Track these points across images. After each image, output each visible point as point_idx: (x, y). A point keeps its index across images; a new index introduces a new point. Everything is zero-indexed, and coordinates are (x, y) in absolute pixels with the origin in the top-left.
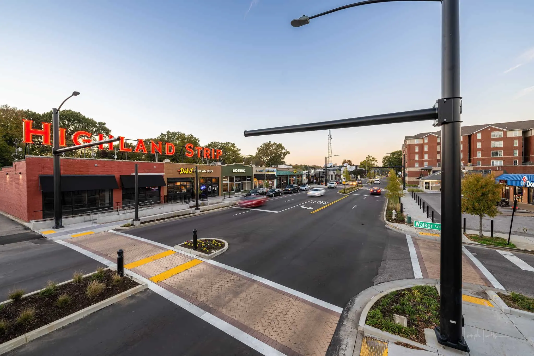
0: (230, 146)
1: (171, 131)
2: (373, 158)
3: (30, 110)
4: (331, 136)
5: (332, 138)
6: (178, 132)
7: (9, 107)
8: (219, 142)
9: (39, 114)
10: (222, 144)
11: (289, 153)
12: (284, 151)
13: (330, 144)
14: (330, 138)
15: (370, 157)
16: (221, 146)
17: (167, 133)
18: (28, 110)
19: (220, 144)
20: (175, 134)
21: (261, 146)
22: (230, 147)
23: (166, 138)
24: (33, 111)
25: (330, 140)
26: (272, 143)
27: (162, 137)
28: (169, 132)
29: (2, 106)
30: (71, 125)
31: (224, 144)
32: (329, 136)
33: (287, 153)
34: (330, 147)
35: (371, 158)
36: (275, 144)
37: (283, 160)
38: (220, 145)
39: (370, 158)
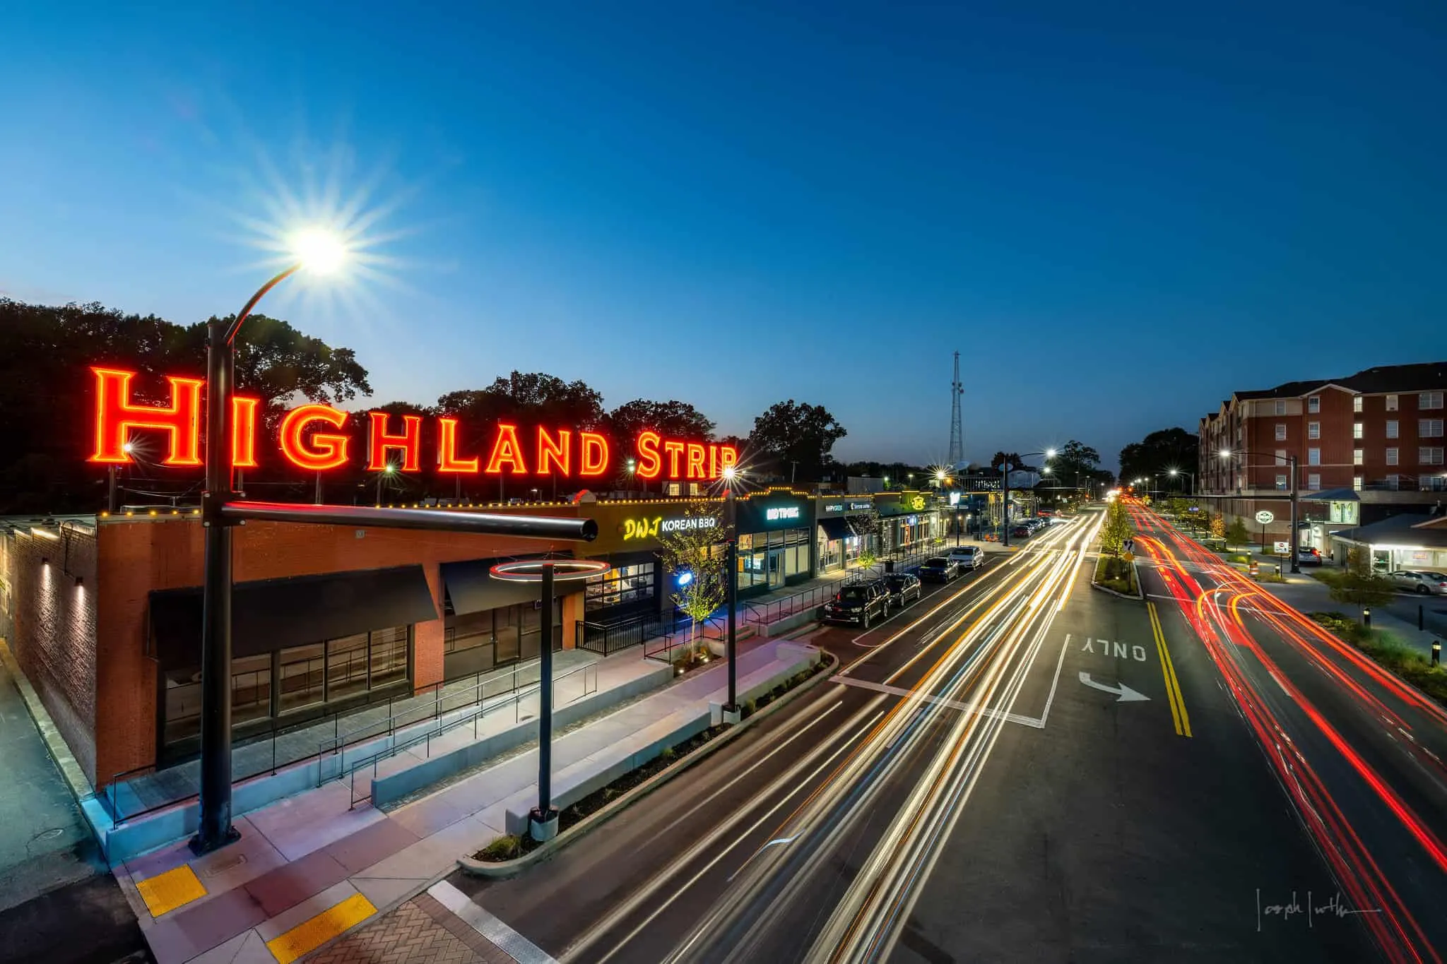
0: (680, 412)
1: (523, 372)
2: (1085, 449)
3: (156, 317)
4: (960, 385)
5: (962, 391)
6: (541, 374)
7: (103, 308)
8: (649, 402)
9: (181, 325)
10: (657, 406)
11: (844, 434)
12: (829, 427)
13: (957, 409)
14: (957, 392)
15: (1076, 445)
16: (655, 412)
17: (513, 377)
18: (152, 316)
19: (653, 406)
20: (532, 379)
21: (766, 414)
22: (681, 415)
23: (509, 390)
24: (165, 320)
25: (957, 397)
26: (797, 404)
27: (498, 386)
28: (516, 373)
29: (84, 305)
30: (262, 356)
31: (665, 406)
32: (953, 384)
33: (840, 432)
34: (957, 416)
35: (1079, 448)
36: (805, 407)
37: (828, 453)
38: (653, 409)
39: (1077, 450)
